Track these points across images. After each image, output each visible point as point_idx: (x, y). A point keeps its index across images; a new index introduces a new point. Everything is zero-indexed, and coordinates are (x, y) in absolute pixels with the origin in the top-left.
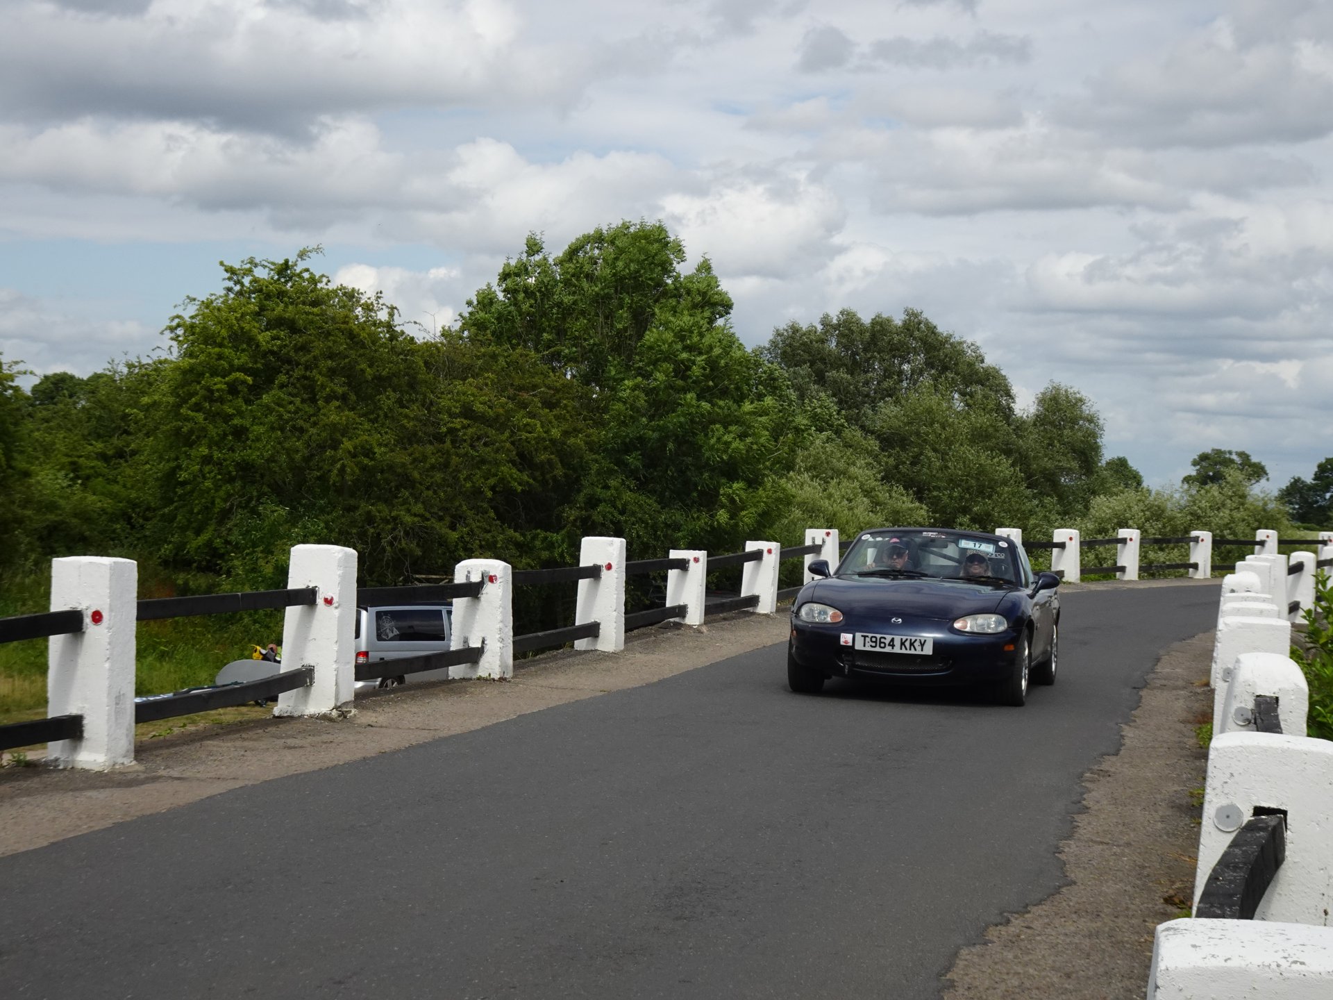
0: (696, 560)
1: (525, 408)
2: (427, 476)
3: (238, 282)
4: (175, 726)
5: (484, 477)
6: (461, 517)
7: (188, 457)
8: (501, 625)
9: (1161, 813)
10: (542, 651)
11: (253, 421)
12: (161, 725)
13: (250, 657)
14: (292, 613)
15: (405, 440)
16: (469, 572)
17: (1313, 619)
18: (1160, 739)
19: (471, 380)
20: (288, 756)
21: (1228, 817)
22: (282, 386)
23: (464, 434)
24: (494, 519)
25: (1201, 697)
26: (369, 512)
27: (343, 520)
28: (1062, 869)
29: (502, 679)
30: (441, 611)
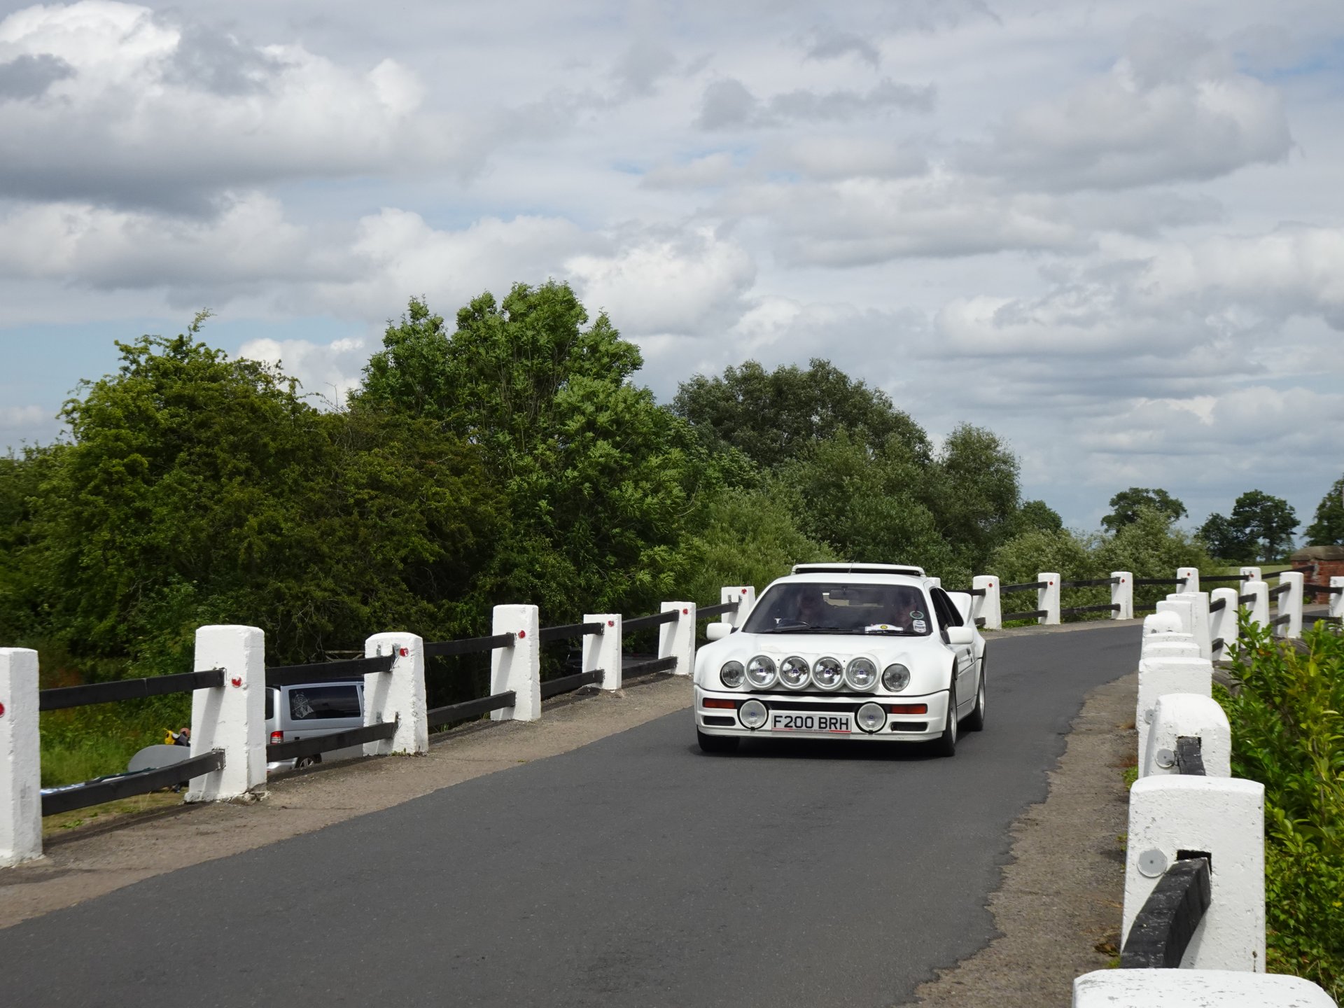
0: (611, 624)
1: (432, 476)
2: (336, 549)
3: (134, 361)
4: (86, 817)
5: (394, 548)
6: (372, 590)
7: (90, 542)
8: (414, 699)
9: (1090, 860)
10: (459, 723)
11: (156, 502)
12: (73, 816)
13: (162, 742)
14: (200, 696)
15: (313, 514)
16: (379, 646)
17: (1237, 654)
18: (1088, 784)
19: (376, 450)
20: (201, 843)
21: (1152, 862)
22: (181, 465)
23: (372, 506)
24: (406, 591)
25: (1127, 740)
26: (278, 589)
27: (252, 597)
28: (991, 921)
29: (417, 754)
30: (355, 687)
